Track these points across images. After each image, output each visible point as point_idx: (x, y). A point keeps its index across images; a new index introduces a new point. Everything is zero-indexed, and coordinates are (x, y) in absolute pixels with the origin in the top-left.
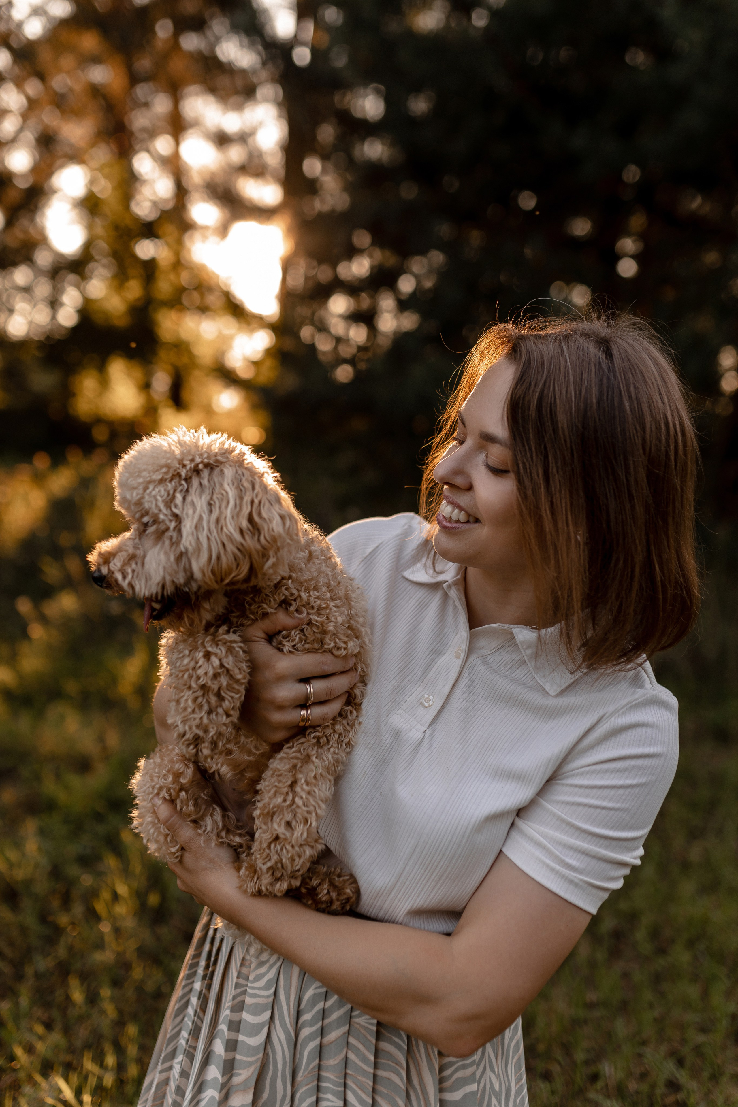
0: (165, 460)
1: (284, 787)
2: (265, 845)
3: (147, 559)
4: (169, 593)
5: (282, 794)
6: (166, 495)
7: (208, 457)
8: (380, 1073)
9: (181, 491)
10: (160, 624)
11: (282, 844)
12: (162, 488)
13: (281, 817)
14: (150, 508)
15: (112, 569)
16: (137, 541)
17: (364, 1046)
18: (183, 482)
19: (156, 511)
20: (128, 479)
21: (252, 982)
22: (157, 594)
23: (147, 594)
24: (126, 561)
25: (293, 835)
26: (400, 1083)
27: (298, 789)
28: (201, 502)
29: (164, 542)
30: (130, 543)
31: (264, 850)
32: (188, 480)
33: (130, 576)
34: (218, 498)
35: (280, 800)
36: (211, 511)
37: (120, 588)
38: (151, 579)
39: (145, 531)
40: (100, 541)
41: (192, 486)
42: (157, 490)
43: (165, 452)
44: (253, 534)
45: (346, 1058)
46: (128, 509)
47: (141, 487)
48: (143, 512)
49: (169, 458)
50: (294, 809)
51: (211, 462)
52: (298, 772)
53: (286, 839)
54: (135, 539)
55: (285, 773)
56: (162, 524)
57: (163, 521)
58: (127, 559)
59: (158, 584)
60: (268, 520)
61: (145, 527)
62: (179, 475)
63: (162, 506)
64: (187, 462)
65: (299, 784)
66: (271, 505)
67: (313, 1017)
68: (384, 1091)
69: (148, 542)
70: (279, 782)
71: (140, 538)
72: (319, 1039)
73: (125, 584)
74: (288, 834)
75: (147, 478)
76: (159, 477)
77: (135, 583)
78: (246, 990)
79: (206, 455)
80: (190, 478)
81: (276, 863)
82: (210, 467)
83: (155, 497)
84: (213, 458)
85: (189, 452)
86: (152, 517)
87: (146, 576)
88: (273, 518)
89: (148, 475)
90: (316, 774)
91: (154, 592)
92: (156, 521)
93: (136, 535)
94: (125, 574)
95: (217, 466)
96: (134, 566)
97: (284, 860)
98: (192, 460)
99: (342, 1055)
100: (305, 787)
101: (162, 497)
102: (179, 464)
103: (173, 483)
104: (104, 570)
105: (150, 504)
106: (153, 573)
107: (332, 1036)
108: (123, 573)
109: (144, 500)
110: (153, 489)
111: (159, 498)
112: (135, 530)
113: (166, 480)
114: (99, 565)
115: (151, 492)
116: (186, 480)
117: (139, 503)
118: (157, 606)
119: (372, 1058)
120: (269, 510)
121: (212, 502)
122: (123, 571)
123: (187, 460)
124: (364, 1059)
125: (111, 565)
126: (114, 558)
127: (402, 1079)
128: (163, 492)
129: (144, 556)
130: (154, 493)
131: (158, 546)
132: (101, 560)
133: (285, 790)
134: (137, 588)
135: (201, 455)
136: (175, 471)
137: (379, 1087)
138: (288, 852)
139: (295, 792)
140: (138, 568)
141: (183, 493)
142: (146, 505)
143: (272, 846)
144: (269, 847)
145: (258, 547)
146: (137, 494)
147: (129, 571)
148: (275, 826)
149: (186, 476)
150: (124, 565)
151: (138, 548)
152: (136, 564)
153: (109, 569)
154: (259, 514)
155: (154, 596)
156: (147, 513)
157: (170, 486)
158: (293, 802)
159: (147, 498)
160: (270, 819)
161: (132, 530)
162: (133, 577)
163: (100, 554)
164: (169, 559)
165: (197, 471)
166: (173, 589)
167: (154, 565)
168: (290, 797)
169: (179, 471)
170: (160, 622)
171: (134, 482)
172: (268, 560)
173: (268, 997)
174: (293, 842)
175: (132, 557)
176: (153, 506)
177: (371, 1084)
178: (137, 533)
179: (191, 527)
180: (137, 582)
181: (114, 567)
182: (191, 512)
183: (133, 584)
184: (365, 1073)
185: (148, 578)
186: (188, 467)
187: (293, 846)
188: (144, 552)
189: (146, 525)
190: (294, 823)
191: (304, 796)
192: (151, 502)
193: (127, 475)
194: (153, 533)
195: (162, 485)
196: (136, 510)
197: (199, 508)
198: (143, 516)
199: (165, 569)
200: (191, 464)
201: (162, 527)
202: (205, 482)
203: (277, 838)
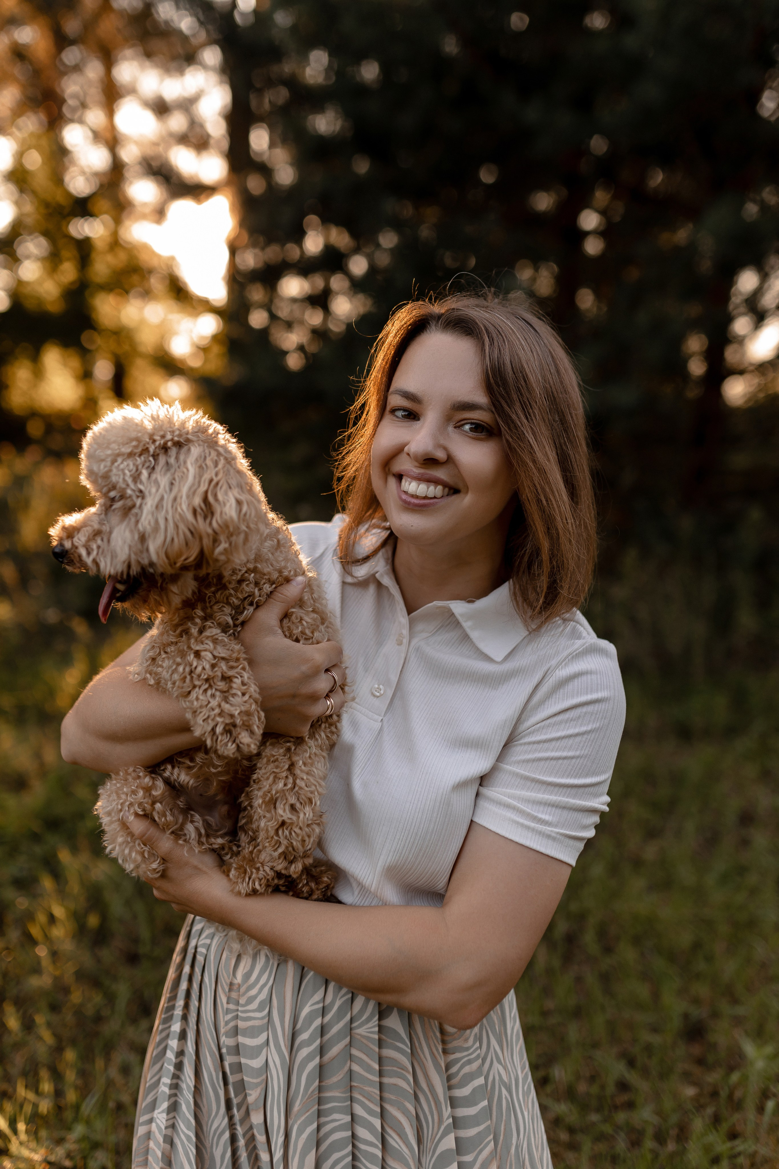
0: (135, 433)
1: (283, 772)
2: (272, 833)
3: (114, 535)
4: (135, 573)
5: (282, 778)
6: (134, 469)
7: (180, 435)
8: (386, 1080)
9: (148, 467)
10: (123, 606)
11: (289, 828)
12: (130, 462)
13: (285, 801)
14: (118, 482)
15: (76, 544)
16: (103, 516)
17: (367, 1056)
18: (151, 459)
19: (124, 486)
20: (95, 451)
21: (243, 1006)
22: (122, 573)
23: (113, 572)
24: (91, 537)
25: (299, 817)
26: (406, 1086)
27: (298, 772)
28: (164, 481)
29: (130, 519)
30: (96, 519)
31: (272, 837)
32: (155, 456)
33: (95, 552)
34: (178, 476)
35: (281, 785)
36: (171, 490)
37: (84, 565)
38: (116, 557)
39: (111, 506)
40: (63, 514)
41: (158, 463)
42: (125, 463)
43: (137, 425)
44: (205, 518)
45: (350, 1071)
46: (94, 482)
47: (109, 459)
48: (110, 486)
49: (139, 432)
50: (297, 792)
51: (182, 440)
52: (293, 755)
53: (292, 824)
54: (101, 514)
55: (281, 758)
56: (129, 500)
57: (130, 497)
58: (93, 534)
59: (124, 562)
60: (222, 502)
61: (112, 502)
62: (147, 450)
63: (130, 481)
64: (157, 438)
65: (297, 766)
66: (230, 488)
67: (311, 1035)
68: (393, 1097)
69: (114, 519)
70: (277, 767)
71: (106, 514)
72: (318, 1058)
73: (89, 561)
74: (294, 818)
75: (116, 450)
76: (129, 450)
77: (100, 560)
78: (237, 1015)
79: (177, 433)
80: (158, 455)
81: (287, 847)
82: (179, 445)
83: (123, 470)
84: (185, 436)
85: (161, 428)
86: (120, 492)
87: (112, 553)
88: (228, 501)
89: (117, 447)
90: (310, 754)
91: (120, 571)
92: (122, 497)
93: (102, 510)
94: (90, 550)
95: (186, 445)
96: (99, 542)
97: (295, 843)
98: (163, 437)
99: (346, 1068)
100: (303, 767)
101: (130, 471)
102: (150, 439)
103: (142, 458)
104: (68, 545)
105: (117, 478)
106: (118, 550)
107: (334, 1051)
108: (87, 549)
109: (112, 474)
110: (122, 463)
111: (127, 472)
112: (101, 505)
113: (135, 454)
114: (61, 539)
115: (119, 465)
116: (153, 456)
117: (106, 476)
118: (120, 587)
119: (377, 1067)
120: (226, 493)
121: (174, 482)
122: (88, 547)
123: (158, 436)
124: (368, 1068)
125: (75, 539)
126: (78, 532)
127: (409, 1084)
128: (131, 466)
129: (110, 533)
130: (122, 466)
131: (125, 523)
132: (64, 535)
133: (284, 774)
134: (102, 565)
135: (173, 432)
136: (144, 445)
137: (386, 1095)
138: (297, 835)
139: (294, 775)
140: (104, 545)
141: (149, 470)
142: (114, 479)
143: (280, 832)
144: (277, 833)
145: (210, 531)
146: (105, 467)
147: (94, 547)
148: (280, 811)
149: (154, 452)
150: (89, 540)
151: (104, 524)
152: (102, 540)
153: (73, 544)
154: (215, 496)
155: (119, 574)
156: (114, 488)
157: (139, 461)
158: (295, 784)
159: (114, 470)
160: (272, 806)
161: (97, 506)
162: (97, 554)
163: (64, 528)
164: (133, 537)
165: (165, 449)
166: (139, 569)
167: (120, 542)
168: (291, 780)
169: (147, 446)
170: (123, 604)
171: (102, 454)
172: (219, 545)
173: (262, 1018)
174: (301, 824)
175: (97, 533)
176: (121, 480)
177: (378, 1093)
178: (103, 508)
179: (152, 506)
180: (102, 559)
181: (78, 542)
182: (154, 490)
183: (98, 560)
184: (371, 1083)
185: (114, 556)
186: (157, 443)
187: (301, 828)
188: (110, 528)
189: (113, 500)
190: (298, 805)
191: (305, 778)
192: (119, 475)
193: (95, 446)
194: (120, 508)
195: (131, 459)
196: (103, 484)
197: (162, 487)
198: (110, 491)
199: (130, 547)
200: (161, 440)
201: (129, 503)
202: (172, 460)
203: (283, 824)
